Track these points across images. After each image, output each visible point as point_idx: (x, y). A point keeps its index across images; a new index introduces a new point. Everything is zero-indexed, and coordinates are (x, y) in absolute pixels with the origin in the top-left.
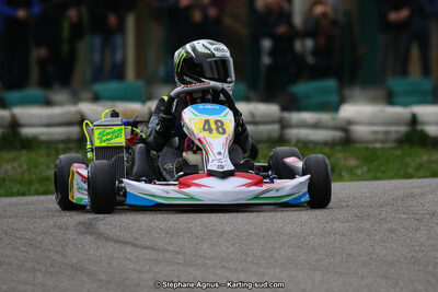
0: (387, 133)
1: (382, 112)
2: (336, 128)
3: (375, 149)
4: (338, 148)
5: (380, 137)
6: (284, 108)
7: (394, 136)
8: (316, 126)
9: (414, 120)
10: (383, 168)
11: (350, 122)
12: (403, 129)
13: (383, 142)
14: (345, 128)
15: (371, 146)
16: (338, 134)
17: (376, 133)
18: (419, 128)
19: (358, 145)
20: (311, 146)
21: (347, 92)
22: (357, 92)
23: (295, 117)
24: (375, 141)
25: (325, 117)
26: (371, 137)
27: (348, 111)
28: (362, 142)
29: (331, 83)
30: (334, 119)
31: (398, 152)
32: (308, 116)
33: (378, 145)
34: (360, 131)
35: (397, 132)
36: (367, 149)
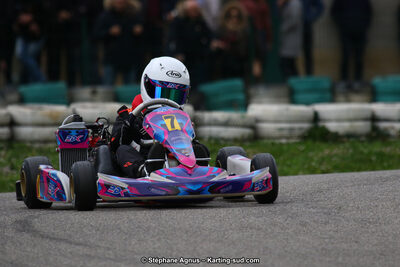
0: (291, 129)
1: (287, 110)
2: (244, 126)
3: (281, 144)
4: (248, 144)
5: (285, 133)
6: (197, 108)
7: (297, 133)
8: (227, 124)
9: (316, 118)
10: (288, 162)
11: (258, 120)
12: (306, 126)
13: (287, 138)
14: (253, 126)
15: (277, 141)
16: (247, 132)
17: (281, 129)
18: (321, 124)
19: (265, 141)
20: (222, 142)
21: (252, 91)
22: (261, 91)
23: (207, 116)
24: (281, 137)
25: (234, 115)
26: (277, 134)
27: (256, 110)
28: (269, 138)
29: (238, 83)
30: (243, 117)
31: (302, 148)
32: (219, 115)
33: (284, 141)
34: (267, 128)
35: (300, 129)
36: (273, 144)
